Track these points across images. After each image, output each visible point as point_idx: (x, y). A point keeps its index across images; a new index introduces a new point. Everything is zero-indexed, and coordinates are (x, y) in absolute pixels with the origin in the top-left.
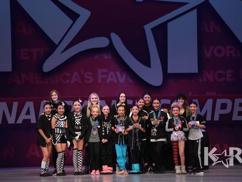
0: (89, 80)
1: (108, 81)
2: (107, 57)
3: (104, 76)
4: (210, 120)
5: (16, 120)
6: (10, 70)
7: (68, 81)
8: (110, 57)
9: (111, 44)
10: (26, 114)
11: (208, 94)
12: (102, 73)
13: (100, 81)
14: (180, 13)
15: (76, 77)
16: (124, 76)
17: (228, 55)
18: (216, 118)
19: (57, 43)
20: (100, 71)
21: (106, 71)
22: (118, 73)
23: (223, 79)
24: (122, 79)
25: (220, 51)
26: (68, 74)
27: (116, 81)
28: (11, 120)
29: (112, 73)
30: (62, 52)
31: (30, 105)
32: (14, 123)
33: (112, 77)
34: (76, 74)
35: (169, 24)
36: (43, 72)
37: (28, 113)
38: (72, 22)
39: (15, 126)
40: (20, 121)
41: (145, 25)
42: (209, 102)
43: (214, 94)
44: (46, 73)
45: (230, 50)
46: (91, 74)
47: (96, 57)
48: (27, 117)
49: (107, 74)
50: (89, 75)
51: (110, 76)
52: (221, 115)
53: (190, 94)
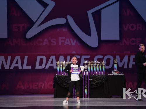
0: (54, 43)
1: (65, 44)
2: (64, 30)
3: (63, 41)
4: (126, 68)
5: (10, 67)
6: (6, 37)
7: (41, 44)
8: (66, 30)
9: (67, 22)
10: (16, 64)
11: (125, 52)
12: (62, 40)
13: (60, 44)
14: (109, 4)
15: (46, 42)
16: (75, 41)
17: (137, 29)
18: (130, 67)
19: (35, 21)
20: (60, 38)
21: (64, 38)
22: (71, 40)
23: (135, 44)
24: (74, 43)
25: (133, 27)
26: (41, 40)
27: (70, 44)
28: (7, 67)
29: (67, 40)
30: (37, 27)
31: (18, 58)
32: (8, 68)
33: (68, 42)
34: (46, 40)
35: (102, 11)
36: (26, 38)
37: (17, 63)
38: (44, 9)
39: (9, 70)
40: (12, 68)
41: (88, 11)
42: (126, 57)
43: (129, 52)
44: (28, 39)
45: (139, 26)
46: (55, 40)
47: (58, 30)
48: (16, 65)
49: (65, 40)
50: (54, 41)
51: (66, 41)
52: (133, 65)
53: (115, 52)
